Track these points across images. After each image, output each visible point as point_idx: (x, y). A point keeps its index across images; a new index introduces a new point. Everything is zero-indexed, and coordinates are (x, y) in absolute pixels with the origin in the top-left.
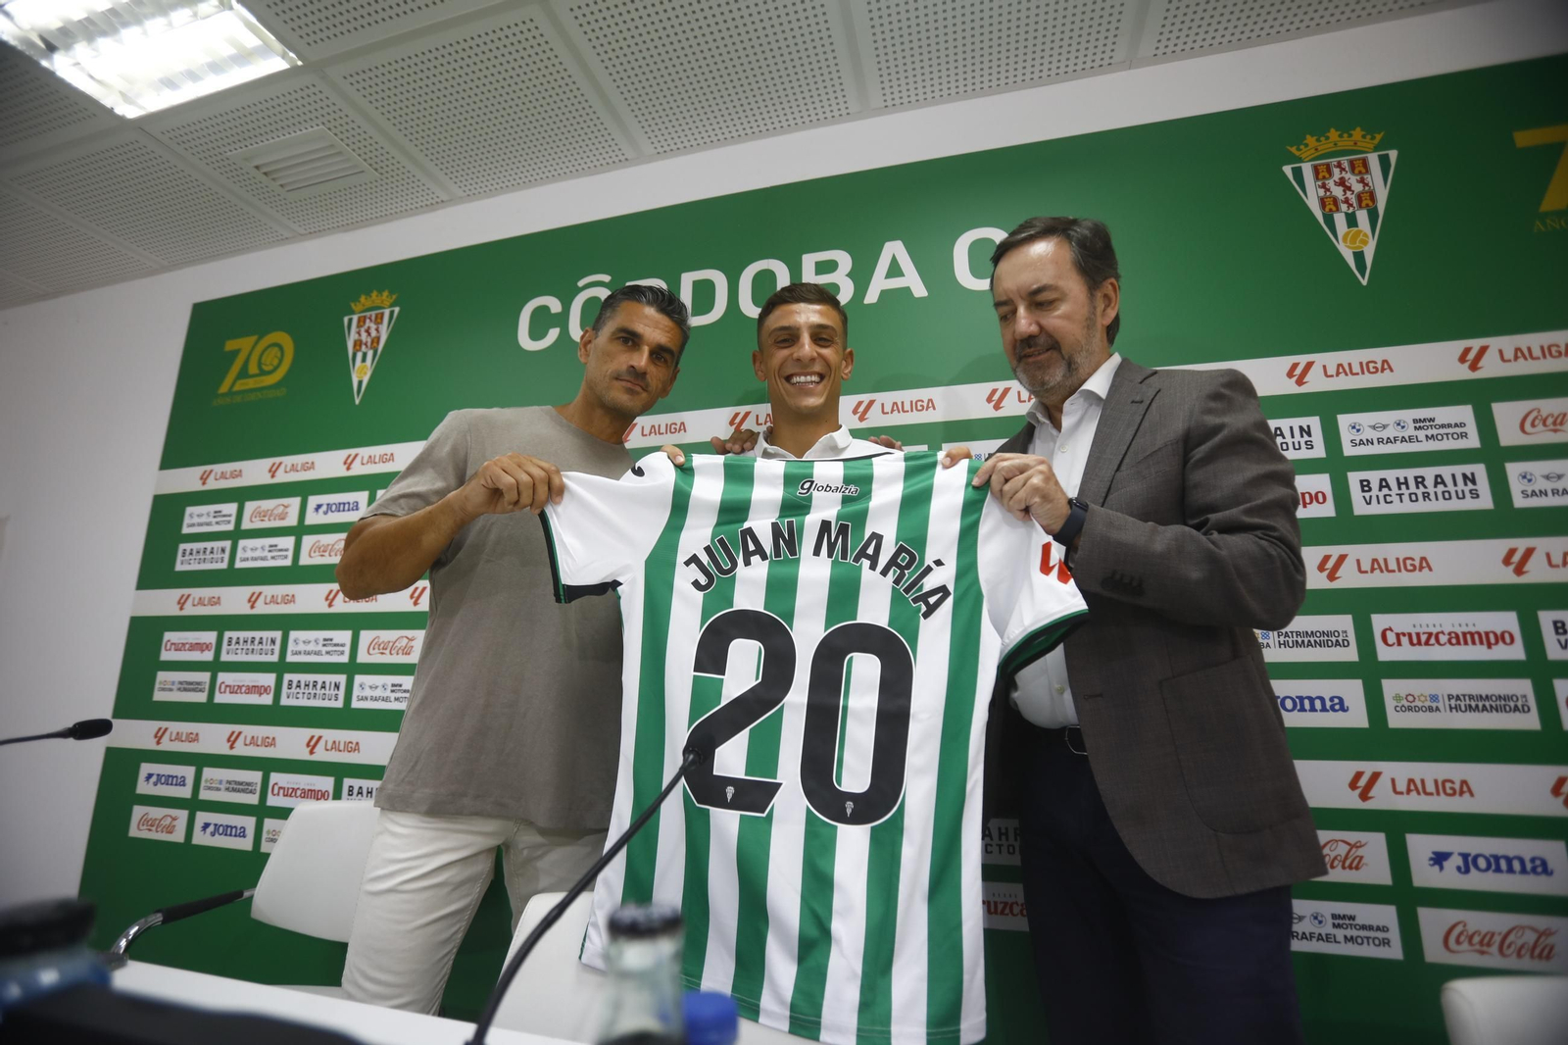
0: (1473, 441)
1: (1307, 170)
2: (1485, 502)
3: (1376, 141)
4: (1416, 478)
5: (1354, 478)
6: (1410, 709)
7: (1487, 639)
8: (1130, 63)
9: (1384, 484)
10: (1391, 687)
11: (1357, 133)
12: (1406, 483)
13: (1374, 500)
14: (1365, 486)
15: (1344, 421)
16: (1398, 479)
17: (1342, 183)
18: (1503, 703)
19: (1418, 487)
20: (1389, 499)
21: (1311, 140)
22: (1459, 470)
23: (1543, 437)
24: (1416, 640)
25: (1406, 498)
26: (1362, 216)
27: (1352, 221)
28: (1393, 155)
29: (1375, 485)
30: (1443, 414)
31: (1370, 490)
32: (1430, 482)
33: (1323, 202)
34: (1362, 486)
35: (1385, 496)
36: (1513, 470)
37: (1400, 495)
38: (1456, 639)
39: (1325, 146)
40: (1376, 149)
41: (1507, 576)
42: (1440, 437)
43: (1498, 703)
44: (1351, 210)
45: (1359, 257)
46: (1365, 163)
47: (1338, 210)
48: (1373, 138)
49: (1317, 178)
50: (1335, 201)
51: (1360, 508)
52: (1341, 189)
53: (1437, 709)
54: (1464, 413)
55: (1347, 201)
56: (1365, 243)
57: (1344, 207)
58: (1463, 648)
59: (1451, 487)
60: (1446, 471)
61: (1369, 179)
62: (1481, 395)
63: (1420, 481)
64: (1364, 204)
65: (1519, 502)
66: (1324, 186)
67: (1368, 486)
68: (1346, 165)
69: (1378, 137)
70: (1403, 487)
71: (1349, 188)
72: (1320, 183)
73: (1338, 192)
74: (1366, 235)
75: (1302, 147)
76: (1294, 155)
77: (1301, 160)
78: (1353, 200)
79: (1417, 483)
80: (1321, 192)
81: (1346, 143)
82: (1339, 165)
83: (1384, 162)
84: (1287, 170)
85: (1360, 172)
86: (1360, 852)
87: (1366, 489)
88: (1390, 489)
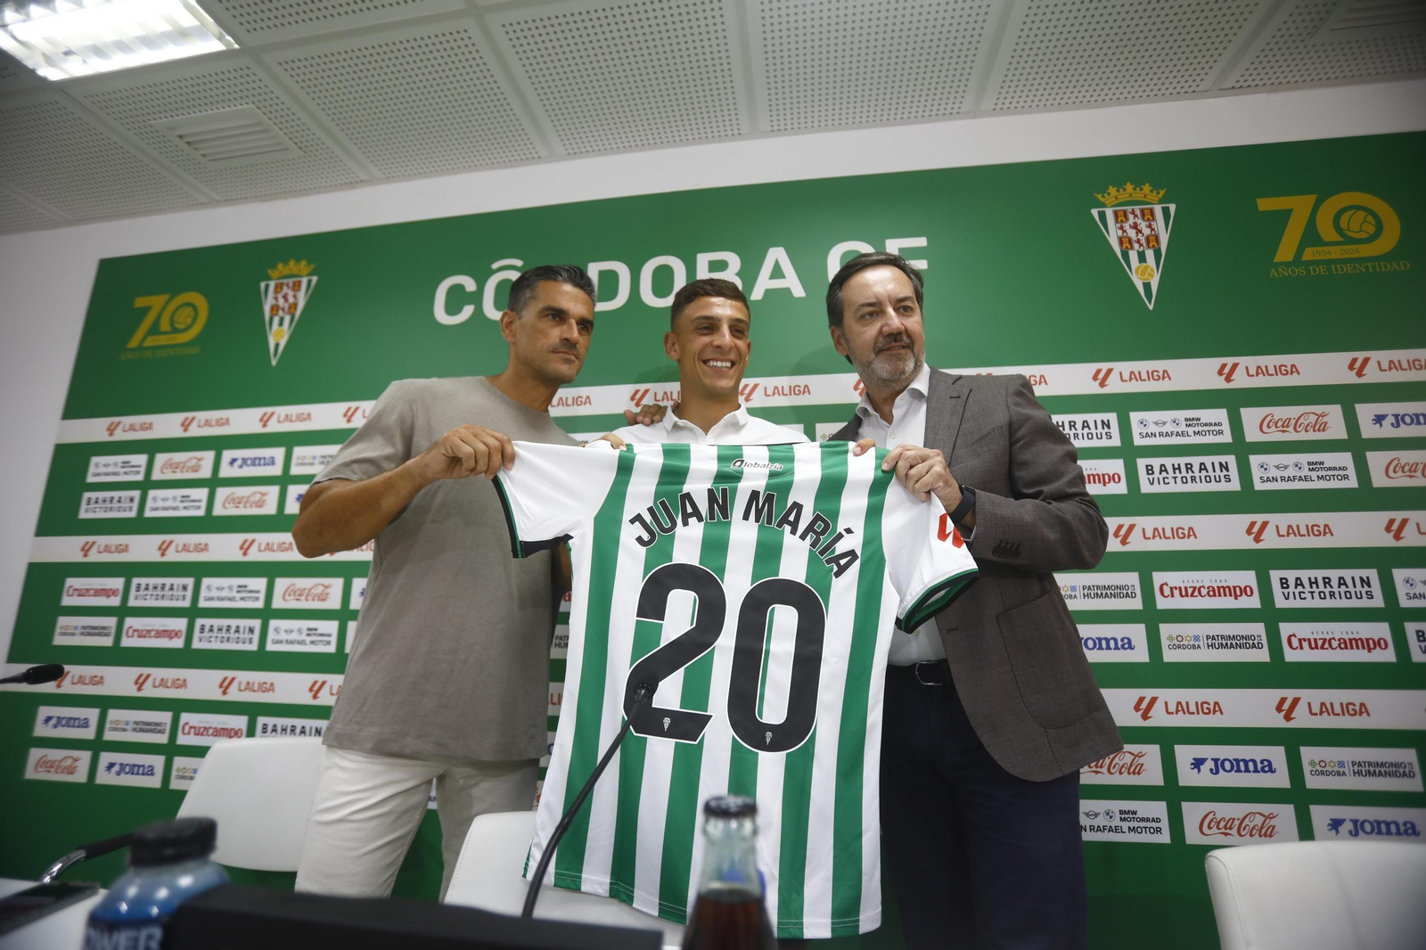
0: (1227, 438)
1: (1109, 213)
2: (1235, 485)
3: (1160, 196)
4: (1186, 465)
5: (1142, 463)
6: (1179, 647)
7: (1235, 592)
8: (974, 114)
9: (1163, 469)
10: (1166, 630)
11: (1147, 188)
12: (1179, 468)
13: (1156, 481)
14: (1150, 470)
15: (1135, 417)
16: (1173, 465)
17: (1135, 226)
18: (1246, 642)
19: (1187, 472)
20: (1166, 481)
21: (1112, 190)
22: (1217, 459)
23: (1275, 436)
24: (1184, 593)
25: (1179, 480)
26: (1150, 254)
27: (1142, 258)
28: (1172, 207)
29: (1157, 469)
30: (1208, 415)
31: (1153, 473)
32: (1196, 468)
33: (1121, 241)
34: (1148, 470)
35: (1164, 478)
36: (1255, 460)
37: (1175, 478)
38: (1215, 592)
39: (1123, 197)
40: (1160, 202)
41: (1248, 543)
42: (1204, 433)
43: (1241, 641)
44: (1141, 249)
45: (1147, 286)
46: (1152, 212)
47: (1132, 248)
48: (1158, 193)
49: (1117, 221)
50: (1130, 241)
51: (1145, 488)
52: (1134, 231)
53: (1199, 647)
54: (1220, 415)
55: (1138, 241)
56: (1152, 276)
57: (1136, 246)
58: (1217, 599)
59: (1211, 473)
60: (1208, 460)
61: (1155, 226)
62: (1233, 401)
63: (1189, 467)
64: (1151, 245)
65: (1258, 486)
66: (1122, 228)
67: (1152, 470)
68: (1138, 212)
69: (1162, 192)
70: (1177, 471)
71: (1140, 231)
72: (1119, 225)
73: (1132, 233)
74: (1152, 269)
75: (1106, 195)
76: (1100, 201)
77: (1104, 205)
78: (1143, 241)
79: (1187, 469)
80: (1120, 233)
81: (1138, 195)
82: (1133, 212)
83: (1166, 212)
84: (1095, 212)
85: (1148, 219)
86: (1141, 760)
87: (1150, 472)
88: (1167, 473)
